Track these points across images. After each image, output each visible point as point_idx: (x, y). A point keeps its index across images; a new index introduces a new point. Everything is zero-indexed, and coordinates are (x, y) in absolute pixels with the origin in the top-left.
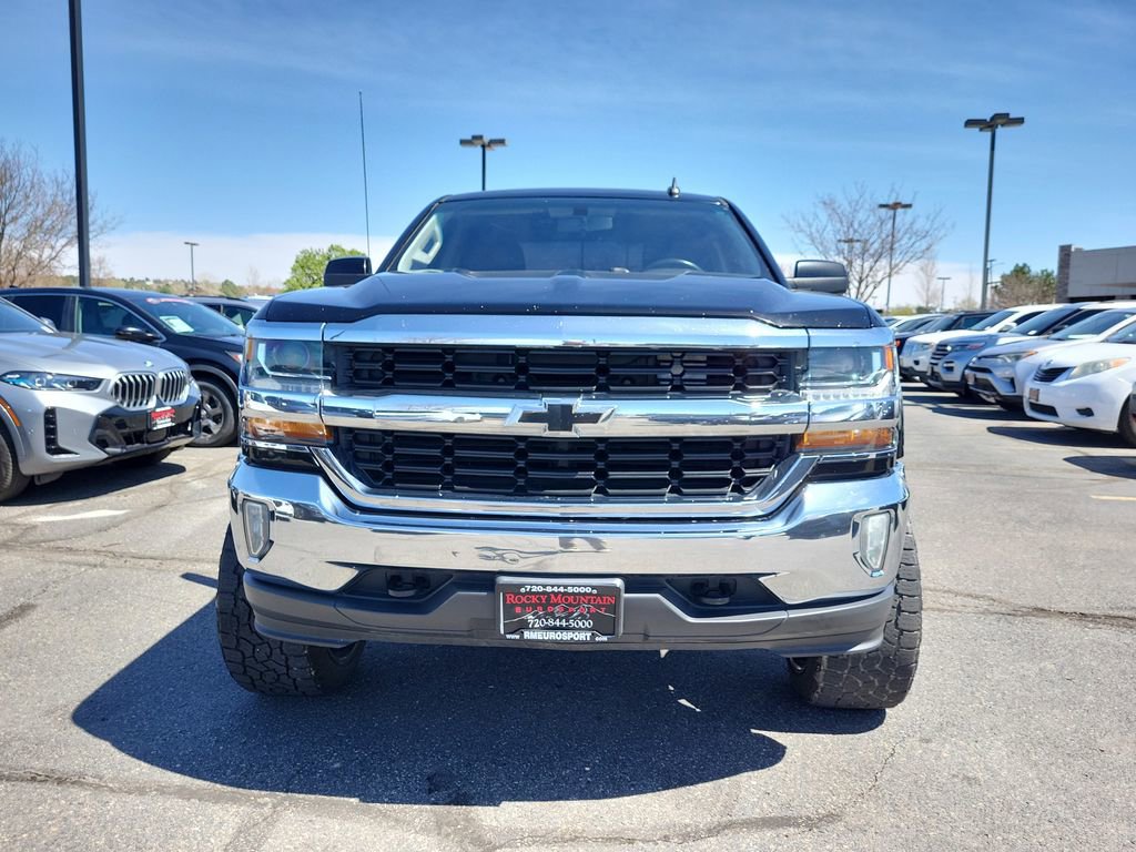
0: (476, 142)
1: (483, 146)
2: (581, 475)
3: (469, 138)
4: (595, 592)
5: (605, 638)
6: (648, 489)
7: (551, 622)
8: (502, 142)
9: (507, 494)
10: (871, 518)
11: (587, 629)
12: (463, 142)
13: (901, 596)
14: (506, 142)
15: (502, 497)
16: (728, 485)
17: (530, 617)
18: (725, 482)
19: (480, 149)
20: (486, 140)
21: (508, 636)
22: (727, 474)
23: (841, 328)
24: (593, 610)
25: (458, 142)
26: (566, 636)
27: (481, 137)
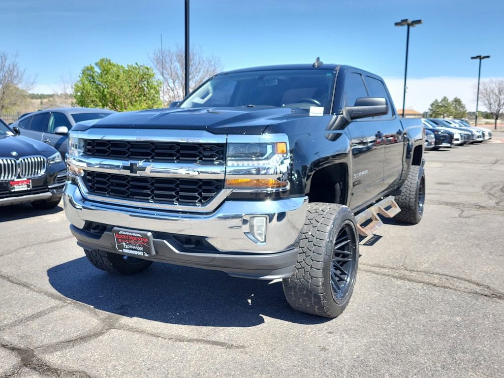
0: (404, 23)
1: (409, 25)
2: (145, 191)
3: (400, 21)
4: (141, 236)
5: (148, 255)
6: (168, 199)
7: (131, 247)
8: (419, 22)
9: (124, 197)
10: (255, 219)
11: (141, 251)
12: (397, 24)
13: (313, 260)
14: (422, 22)
15: (122, 198)
16: (197, 199)
17: (124, 244)
18: (196, 198)
19: (406, 27)
20: (410, 21)
21: (119, 250)
22: (196, 194)
23: (245, 134)
24: (143, 243)
25: (394, 24)
26: (136, 253)
27: (406, 20)
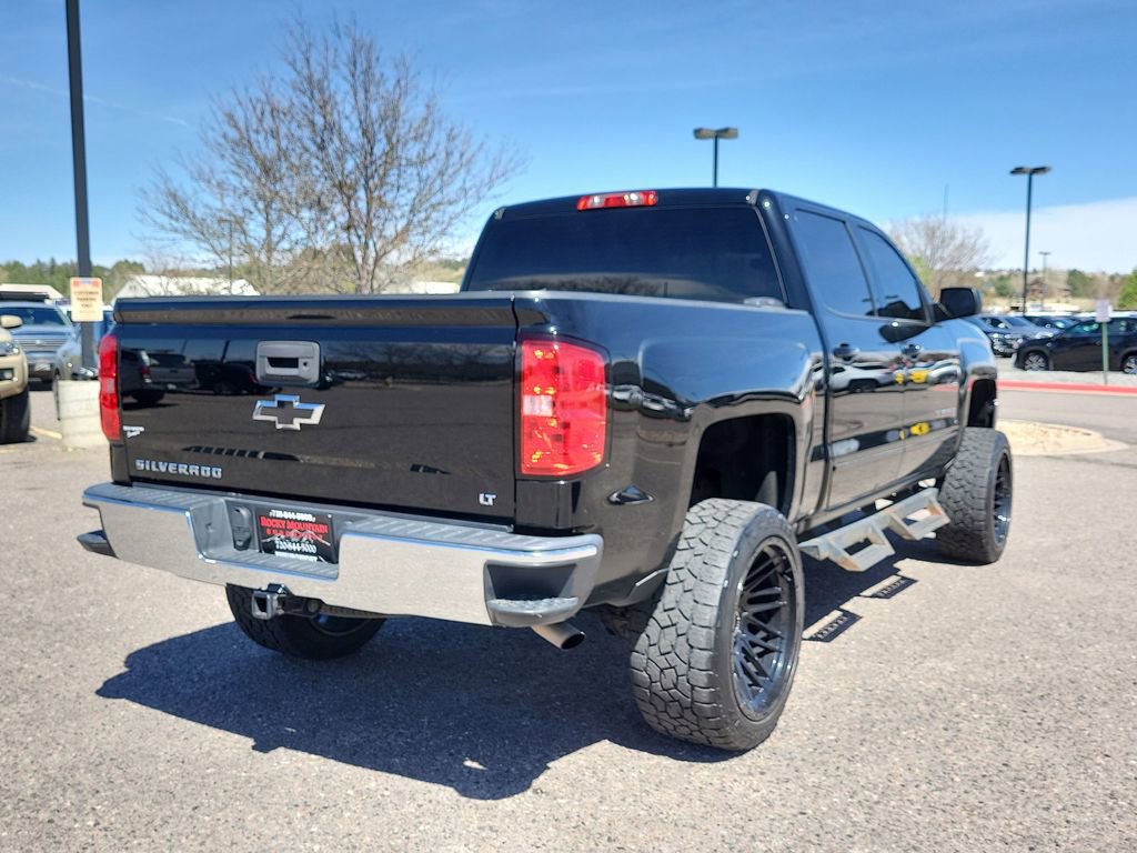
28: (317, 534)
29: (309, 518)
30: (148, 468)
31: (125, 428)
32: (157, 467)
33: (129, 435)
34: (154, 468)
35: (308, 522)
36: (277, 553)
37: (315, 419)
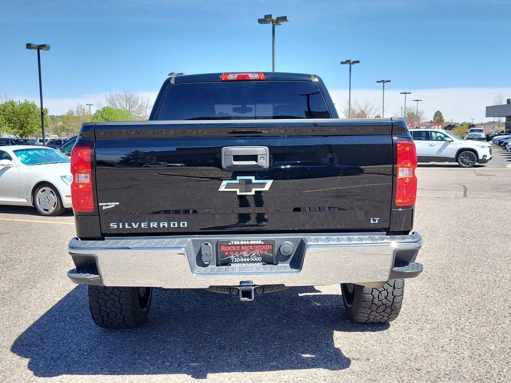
28: (264, 250)
29: (260, 242)
30: (121, 226)
31: (100, 204)
32: (130, 225)
33: (104, 208)
34: (127, 226)
35: (259, 244)
36: (232, 265)
37: (267, 188)
